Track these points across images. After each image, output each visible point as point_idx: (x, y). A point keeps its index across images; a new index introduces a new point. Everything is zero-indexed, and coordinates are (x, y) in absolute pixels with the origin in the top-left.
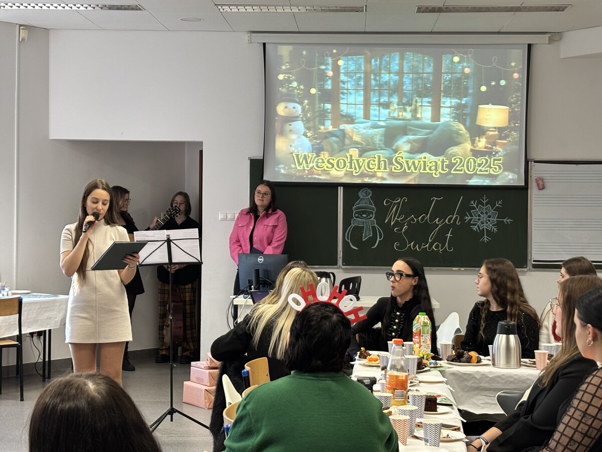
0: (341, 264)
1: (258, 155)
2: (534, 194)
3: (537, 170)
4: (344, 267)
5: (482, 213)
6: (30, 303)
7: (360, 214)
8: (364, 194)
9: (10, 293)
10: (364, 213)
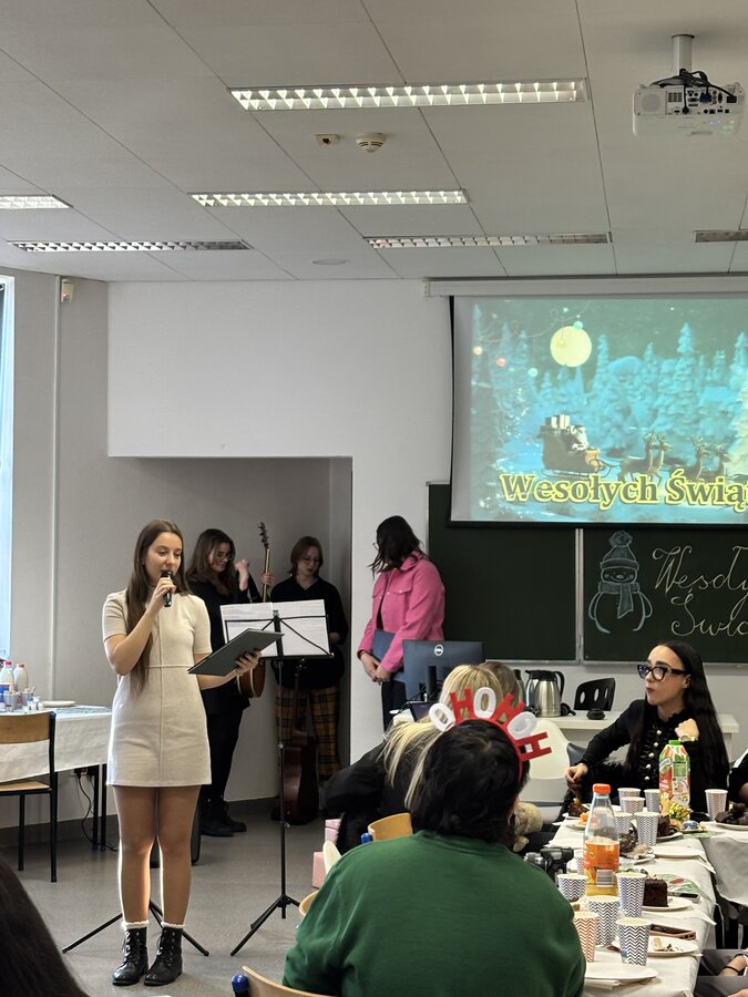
0: (582, 658)
1: (441, 477)
4: (586, 662)
6: (70, 722)
7: (612, 574)
8: (619, 541)
9: (40, 705)
10: (619, 572)
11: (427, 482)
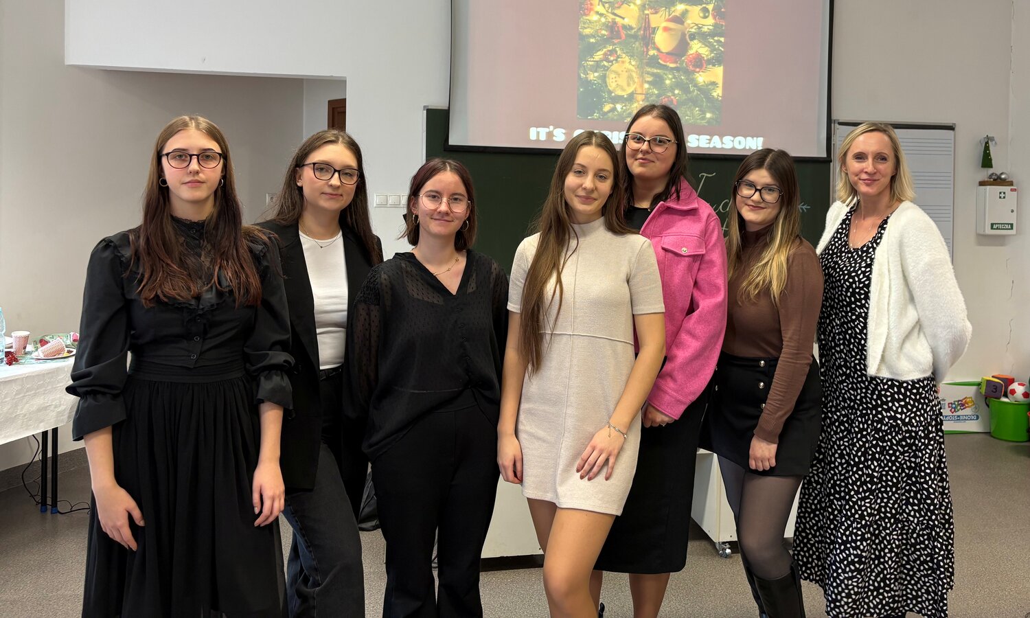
1: (440, 103)
11: (424, 107)
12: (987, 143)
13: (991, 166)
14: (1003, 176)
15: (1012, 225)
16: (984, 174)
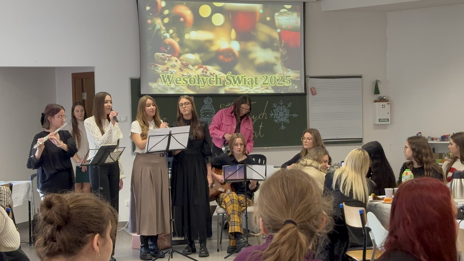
1: (136, 76)
2: (310, 98)
3: (311, 83)
5: (280, 111)
7: (205, 114)
8: (207, 101)
10: (208, 113)
11: (130, 78)
12: (377, 83)
13: (379, 93)
14: (384, 98)
15: (388, 119)
16: (376, 97)
